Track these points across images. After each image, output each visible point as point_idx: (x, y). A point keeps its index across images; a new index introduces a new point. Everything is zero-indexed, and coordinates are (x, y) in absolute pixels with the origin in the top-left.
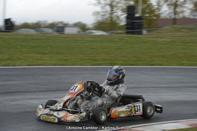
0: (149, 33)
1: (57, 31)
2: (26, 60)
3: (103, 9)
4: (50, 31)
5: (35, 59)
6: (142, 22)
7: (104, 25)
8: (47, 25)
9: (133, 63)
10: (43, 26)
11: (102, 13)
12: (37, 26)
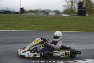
0: (90, 16)
1: (45, 14)
2: (27, 27)
3: (68, 3)
4: (42, 14)
5: (32, 27)
6: (85, 10)
7: (68, 12)
8: (41, 11)
9: (79, 30)
10: (39, 11)
11: (67, 6)
12: (36, 12)
